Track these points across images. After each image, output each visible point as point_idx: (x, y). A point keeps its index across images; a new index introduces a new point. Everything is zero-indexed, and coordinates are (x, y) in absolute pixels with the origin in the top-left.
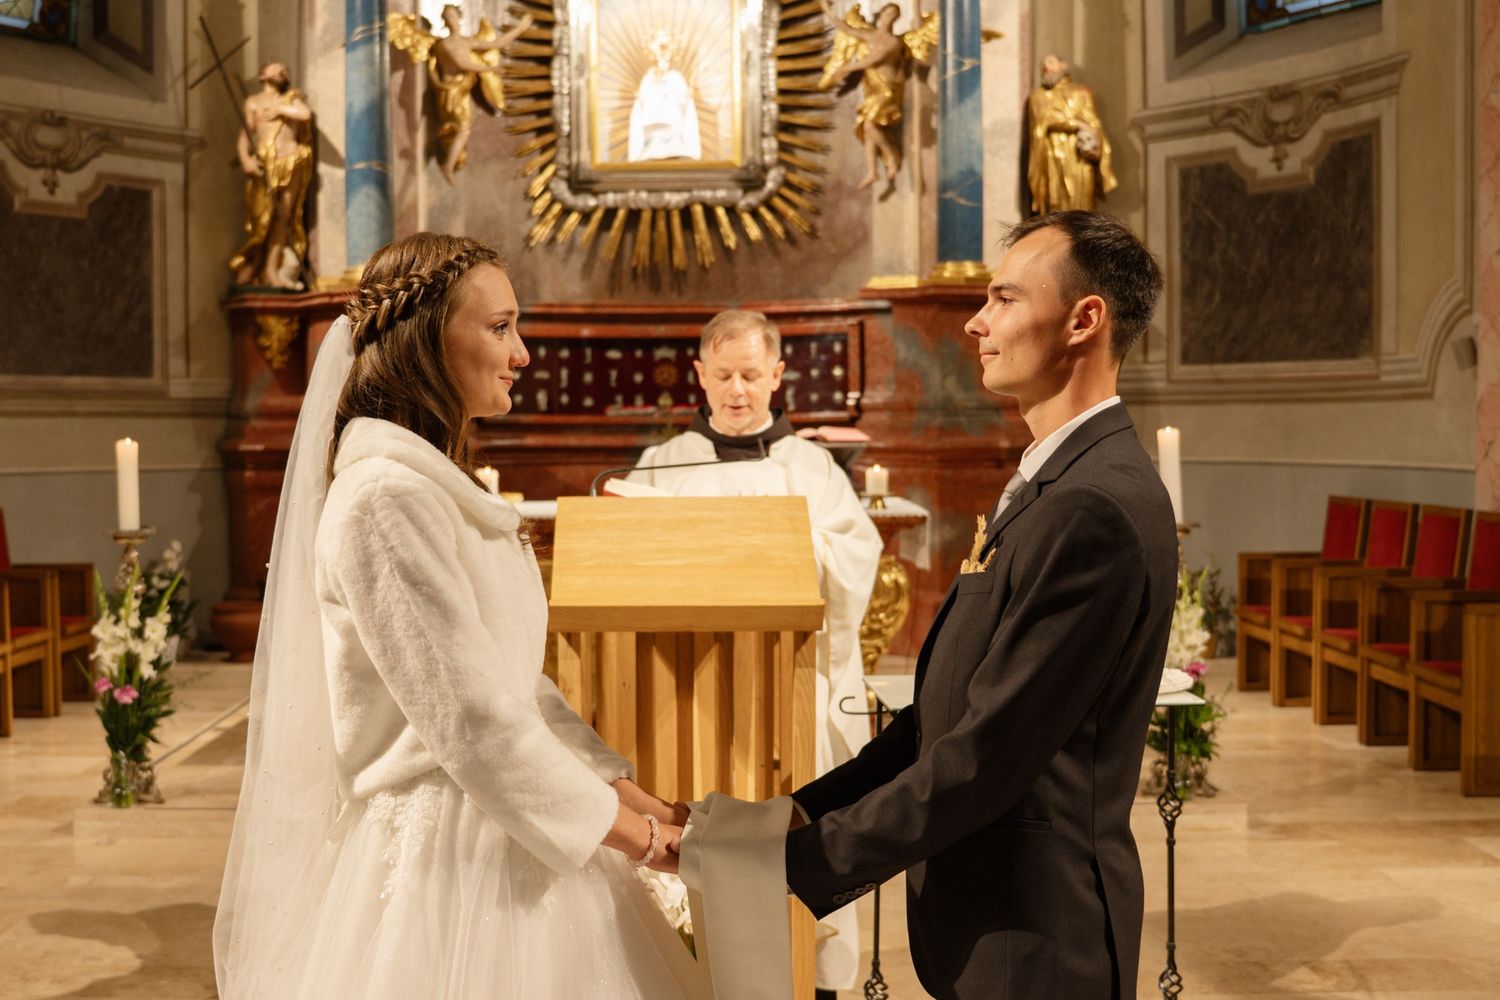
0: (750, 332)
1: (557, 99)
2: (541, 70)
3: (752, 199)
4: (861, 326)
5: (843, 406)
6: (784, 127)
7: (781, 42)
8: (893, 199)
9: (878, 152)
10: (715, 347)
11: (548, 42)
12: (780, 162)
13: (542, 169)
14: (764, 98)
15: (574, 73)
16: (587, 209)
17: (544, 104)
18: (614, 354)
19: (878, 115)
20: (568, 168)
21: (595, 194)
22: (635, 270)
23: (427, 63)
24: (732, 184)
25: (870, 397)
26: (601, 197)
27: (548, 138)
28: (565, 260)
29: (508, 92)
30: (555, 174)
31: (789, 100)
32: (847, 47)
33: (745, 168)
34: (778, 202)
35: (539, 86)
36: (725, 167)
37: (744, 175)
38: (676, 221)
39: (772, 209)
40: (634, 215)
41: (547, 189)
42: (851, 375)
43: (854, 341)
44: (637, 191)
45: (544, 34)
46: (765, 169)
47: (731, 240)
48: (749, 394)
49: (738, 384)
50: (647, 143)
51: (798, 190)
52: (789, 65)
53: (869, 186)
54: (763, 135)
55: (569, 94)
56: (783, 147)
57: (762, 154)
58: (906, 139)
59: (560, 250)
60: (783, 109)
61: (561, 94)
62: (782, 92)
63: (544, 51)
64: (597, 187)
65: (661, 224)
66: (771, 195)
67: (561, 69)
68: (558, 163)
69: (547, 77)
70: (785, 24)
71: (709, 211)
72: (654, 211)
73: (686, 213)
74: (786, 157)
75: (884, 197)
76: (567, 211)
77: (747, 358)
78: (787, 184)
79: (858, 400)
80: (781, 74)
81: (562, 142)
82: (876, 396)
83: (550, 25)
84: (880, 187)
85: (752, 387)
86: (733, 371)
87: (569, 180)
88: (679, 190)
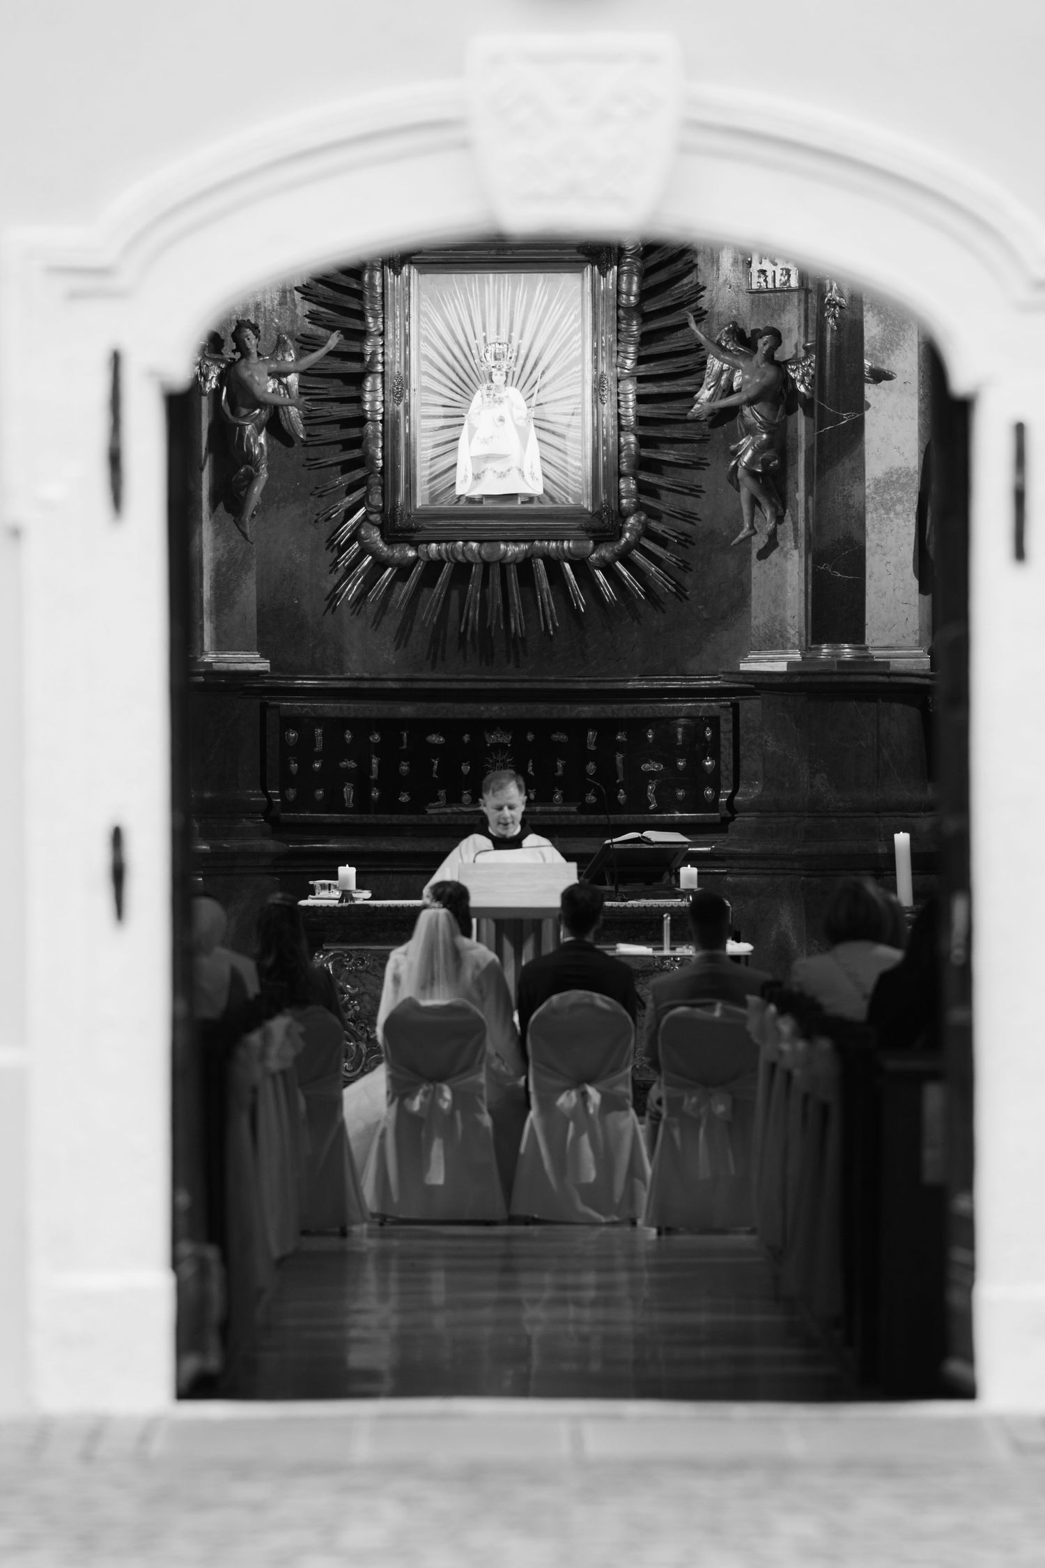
0: (508, 783)
1: (370, 427)
2: (351, 391)
3: (605, 552)
4: (735, 706)
5: (713, 806)
6: (643, 464)
7: (640, 360)
8: (774, 556)
9: (754, 502)
10: (493, 792)
11: (360, 357)
12: (640, 508)
13: (350, 512)
14: (621, 428)
15: (389, 397)
16: (405, 562)
17: (354, 433)
18: (436, 739)
19: (753, 460)
20: (382, 511)
21: (415, 545)
22: (462, 636)
23: (217, 392)
24: (582, 534)
25: (743, 795)
26: (422, 547)
27: (359, 474)
28: (377, 622)
29: (308, 419)
30: (365, 517)
31: (651, 432)
32: (722, 372)
33: (596, 514)
34: (637, 555)
35: (347, 411)
36: (573, 514)
37: (597, 524)
38: (513, 577)
39: (629, 564)
40: (462, 570)
41: (355, 536)
42: (723, 767)
43: (726, 727)
44: (466, 541)
45: (354, 347)
46: (623, 515)
47: (581, 603)
48: (512, 817)
49: (507, 812)
50: (477, 477)
51: (662, 541)
52: (651, 388)
53: (747, 539)
54: (621, 475)
55: (382, 421)
56: (643, 488)
57: (620, 498)
58: (790, 485)
59: (370, 609)
60: (643, 442)
61: (375, 421)
62: (642, 421)
63: (354, 367)
64: (417, 536)
65: (495, 580)
66: (629, 547)
67: (374, 391)
68: (370, 505)
69: (359, 400)
70: (646, 339)
71: (553, 565)
72: (486, 565)
73: (525, 566)
74: (646, 500)
75: (763, 554)
76: (380, 564)
77: (510, 798)
78: (649, 533)
79: (731, 797)
80: (640, 399)
81: (375, 479)
82: (750, 793)
83: (362, 335)
84: (759, 542)
85: (513, 812)
86: (504, 806)
87: (381, 527)
88: (516, 541)
